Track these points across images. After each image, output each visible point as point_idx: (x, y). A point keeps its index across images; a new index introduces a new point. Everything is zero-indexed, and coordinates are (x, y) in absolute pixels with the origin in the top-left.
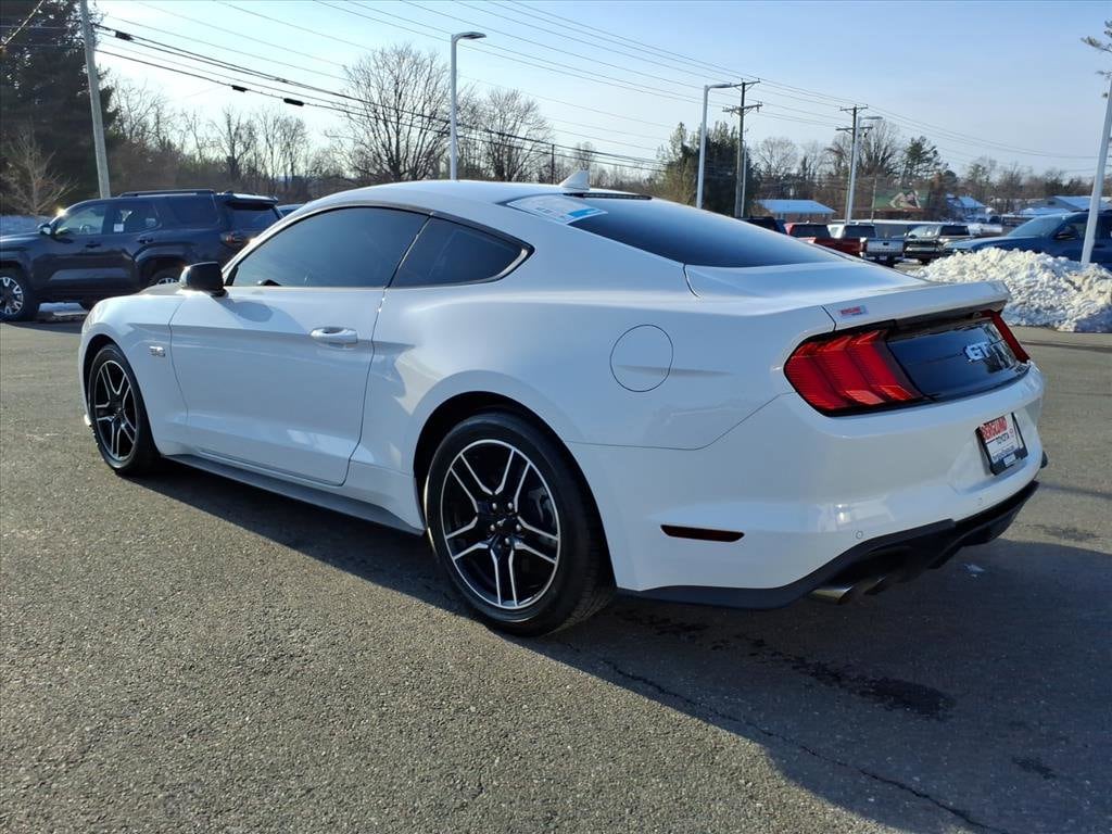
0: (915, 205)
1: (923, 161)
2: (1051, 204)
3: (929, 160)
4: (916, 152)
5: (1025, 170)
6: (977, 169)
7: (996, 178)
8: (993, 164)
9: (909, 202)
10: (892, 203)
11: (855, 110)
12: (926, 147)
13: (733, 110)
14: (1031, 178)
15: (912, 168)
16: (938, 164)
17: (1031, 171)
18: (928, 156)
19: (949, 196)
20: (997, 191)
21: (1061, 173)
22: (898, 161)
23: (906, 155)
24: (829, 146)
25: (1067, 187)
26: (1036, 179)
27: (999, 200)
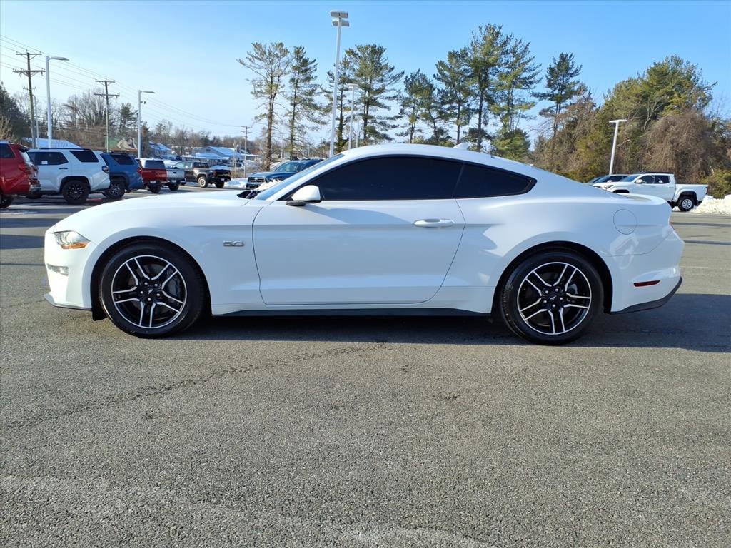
0: (133, 147)
1: (131, 119)
2: (208, 151)
3: (135, 119)
4: (126, 113)
5: (189, 129)
6: (160, 127)
7: (172, 133)
8: (171, 124)
9: (130, 145)
10: (118, 145)
11: (106, 82)
12: (132, 110)
13: (22, 72)
14: (193, 135)
15: (125, 123)
16: (141, 122)
17: (192, 131)
18: (134, 116)
19: (151, 142)
20: (175, 141)
21: (209, 133)
22: (115, 117)
23: (119, 114)
24: (66, 103)
25: (212, 141)
26: (195, 135)
27: (176, 147)
